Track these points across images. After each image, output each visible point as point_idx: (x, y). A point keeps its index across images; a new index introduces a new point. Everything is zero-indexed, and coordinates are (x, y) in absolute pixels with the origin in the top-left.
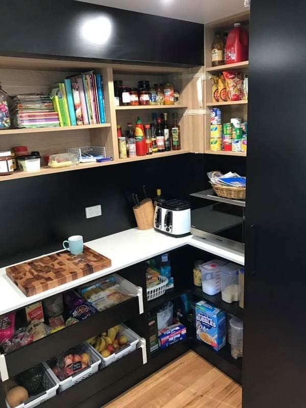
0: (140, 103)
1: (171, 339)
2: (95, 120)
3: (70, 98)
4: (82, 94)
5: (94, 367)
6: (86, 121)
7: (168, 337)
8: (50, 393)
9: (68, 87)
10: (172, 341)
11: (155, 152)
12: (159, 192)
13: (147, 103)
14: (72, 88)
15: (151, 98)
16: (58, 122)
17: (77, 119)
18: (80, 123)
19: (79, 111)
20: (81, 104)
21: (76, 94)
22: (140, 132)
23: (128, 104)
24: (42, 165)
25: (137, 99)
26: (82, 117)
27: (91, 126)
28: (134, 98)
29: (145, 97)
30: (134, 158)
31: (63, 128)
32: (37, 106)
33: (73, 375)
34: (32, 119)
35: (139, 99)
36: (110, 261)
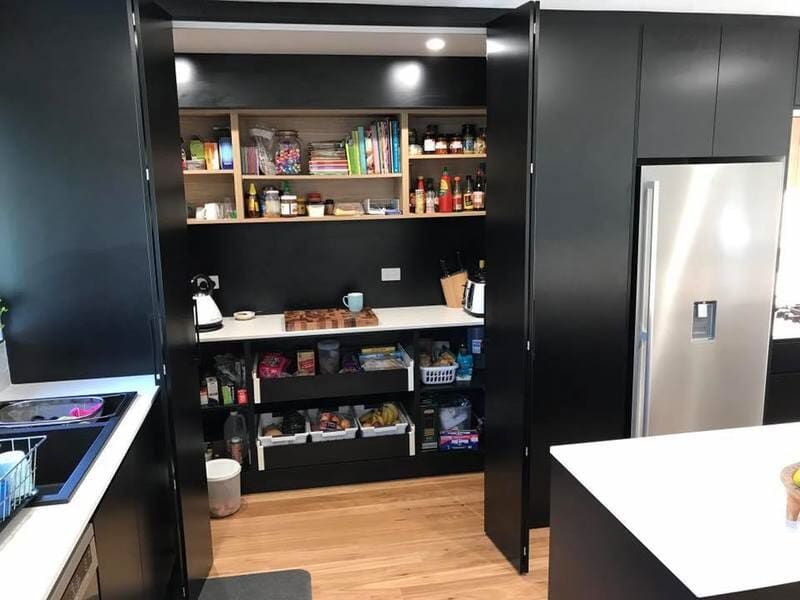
0: (449, 151)
1: (455, 442)
2: (386, 170)
3: (362, 146)
4: (375, 142)
5: (348, 433)
6: (377, 169)
7: (450, 437)
8: (299, 438)
9: (362, 135)
10: (456, 445)
11: (470, 210)
12: (482, 264)
13: (459, 151)
14: (365, 135)
15: (464, 145)
16: (346, 170)
17: (368, 168)
18: (370, 172)
19: (370, 159)
20: (373, 152)
21: (368, 142)
22: (445, 186)
23: (432, 153)
24: (326, 213)
25: (445, 147)
26: (373, 165)
27: (383, 176)
28: (441, 145)
29: (456, 145)
30: (431, 213)
31: (351, 176)
32: (330, 153)
33: (325, 431)
34: (321, 165)
35: (448, 146)
36: (377, 320)
